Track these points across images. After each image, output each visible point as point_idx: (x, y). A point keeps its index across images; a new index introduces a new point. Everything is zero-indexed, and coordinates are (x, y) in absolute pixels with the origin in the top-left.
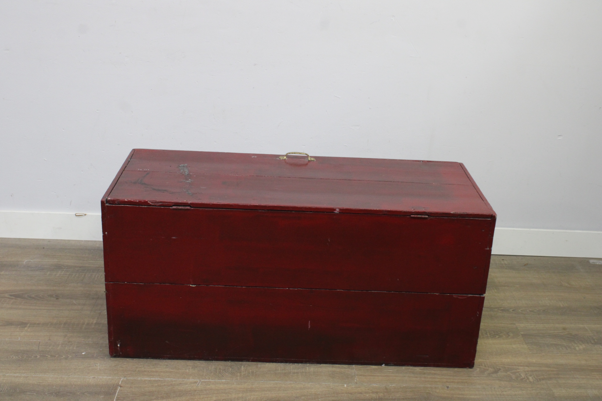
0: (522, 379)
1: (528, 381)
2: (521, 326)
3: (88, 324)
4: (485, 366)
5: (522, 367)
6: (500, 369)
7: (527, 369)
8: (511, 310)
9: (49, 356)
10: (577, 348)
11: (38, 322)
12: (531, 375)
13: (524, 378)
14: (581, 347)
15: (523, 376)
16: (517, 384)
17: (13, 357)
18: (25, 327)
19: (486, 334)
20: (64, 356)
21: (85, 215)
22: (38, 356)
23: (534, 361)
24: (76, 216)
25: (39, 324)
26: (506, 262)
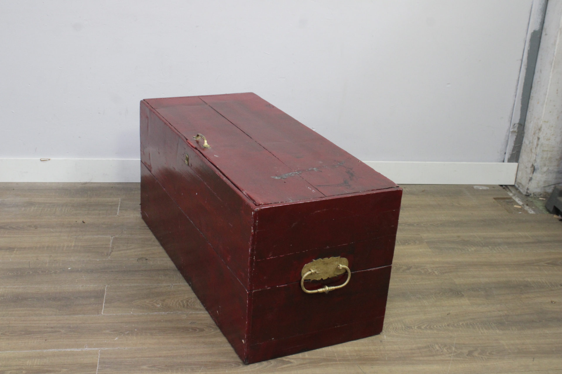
0: (430, 273)
1: (434, 274)
2: (425, 235)
3: (67, 247)
4: (400, 265)
5: (428, 265)
6: (412, 267)
7: (432, 266)
8: (415, 225)
9: (40, 272)
10: (470, 250)
11: (23, 247)
12: (436, 270)
13: (431, 272)
14: (473, 249)
15: (430, 271)
16: (426, 277)
17: (9, 274)
18: (13, 251)
20: (53, 272)
21: (49, 160)
22: (31, 272)
23: (437, 260)
24: (41, 160)
25: (25, 248)
26: (407, 190)
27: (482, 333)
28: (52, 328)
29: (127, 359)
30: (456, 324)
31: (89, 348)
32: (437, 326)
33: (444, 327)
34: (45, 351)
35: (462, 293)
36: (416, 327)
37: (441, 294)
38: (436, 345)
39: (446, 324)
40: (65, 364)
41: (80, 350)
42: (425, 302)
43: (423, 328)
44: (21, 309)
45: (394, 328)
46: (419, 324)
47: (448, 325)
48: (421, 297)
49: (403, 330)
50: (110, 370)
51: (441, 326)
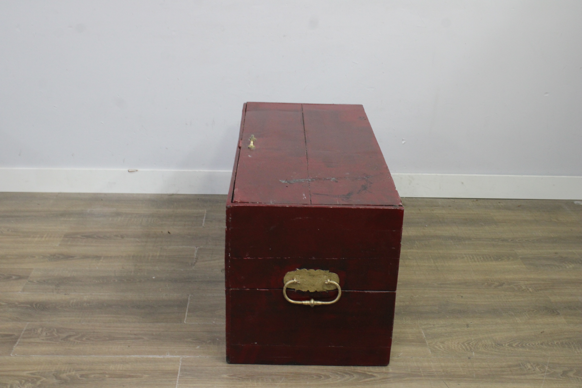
0: (523, 290)
1: (528, 291)
2: (520, 251)
3: (153, 256)
4: (492, 281)
5: (522, 282)
6: (504, 283)
7: (526, 282)
8: (510, 240)
9: (125, 280)
10: (567, 267)
11: (110, 255)
12: (530, 287)
13: (525, 289)
14: (571, 266)
16: (519, 294)
17: (95, 282)
18: (100, 259)
19: (490, 258)
20: (138, 280)
21: (137, 171)
22: (116, 281)
23: (532, 276)
24: (129, 171)
25: (111, 257)
26: (502, 204)
27: (578, 353)
28: (135, 335)
29: (209, 368)
30: (550, 343)
31: (171, 355)
32: (529, 344)
33: (538, 346)
34: (128, 357)
35: (558, 311)
36: (507, 345)
37: (534, 311)
38: (528, 364)
39: (539, 342)
40: (147, 371)
41: (161, 357)
42: (517, 319)
43: (514, 345)
44: (106, 315)
45: (483, 345)
46: (511, 342)
47: (542, 344)
48: (513, 314)
49: (492, 347)
50: (191, 377)
51: (534, 344)
